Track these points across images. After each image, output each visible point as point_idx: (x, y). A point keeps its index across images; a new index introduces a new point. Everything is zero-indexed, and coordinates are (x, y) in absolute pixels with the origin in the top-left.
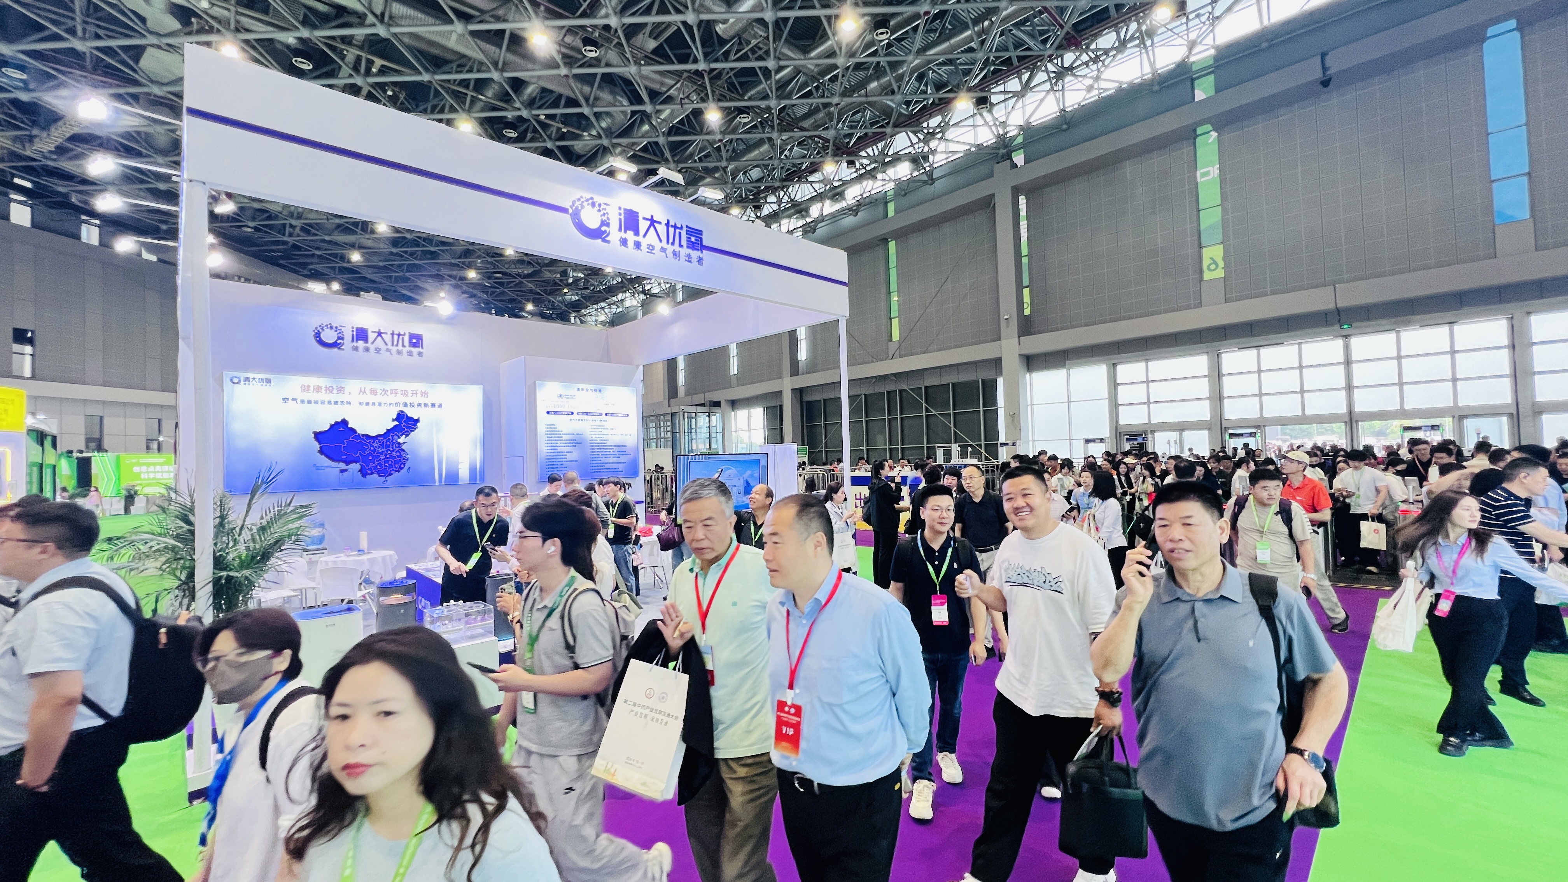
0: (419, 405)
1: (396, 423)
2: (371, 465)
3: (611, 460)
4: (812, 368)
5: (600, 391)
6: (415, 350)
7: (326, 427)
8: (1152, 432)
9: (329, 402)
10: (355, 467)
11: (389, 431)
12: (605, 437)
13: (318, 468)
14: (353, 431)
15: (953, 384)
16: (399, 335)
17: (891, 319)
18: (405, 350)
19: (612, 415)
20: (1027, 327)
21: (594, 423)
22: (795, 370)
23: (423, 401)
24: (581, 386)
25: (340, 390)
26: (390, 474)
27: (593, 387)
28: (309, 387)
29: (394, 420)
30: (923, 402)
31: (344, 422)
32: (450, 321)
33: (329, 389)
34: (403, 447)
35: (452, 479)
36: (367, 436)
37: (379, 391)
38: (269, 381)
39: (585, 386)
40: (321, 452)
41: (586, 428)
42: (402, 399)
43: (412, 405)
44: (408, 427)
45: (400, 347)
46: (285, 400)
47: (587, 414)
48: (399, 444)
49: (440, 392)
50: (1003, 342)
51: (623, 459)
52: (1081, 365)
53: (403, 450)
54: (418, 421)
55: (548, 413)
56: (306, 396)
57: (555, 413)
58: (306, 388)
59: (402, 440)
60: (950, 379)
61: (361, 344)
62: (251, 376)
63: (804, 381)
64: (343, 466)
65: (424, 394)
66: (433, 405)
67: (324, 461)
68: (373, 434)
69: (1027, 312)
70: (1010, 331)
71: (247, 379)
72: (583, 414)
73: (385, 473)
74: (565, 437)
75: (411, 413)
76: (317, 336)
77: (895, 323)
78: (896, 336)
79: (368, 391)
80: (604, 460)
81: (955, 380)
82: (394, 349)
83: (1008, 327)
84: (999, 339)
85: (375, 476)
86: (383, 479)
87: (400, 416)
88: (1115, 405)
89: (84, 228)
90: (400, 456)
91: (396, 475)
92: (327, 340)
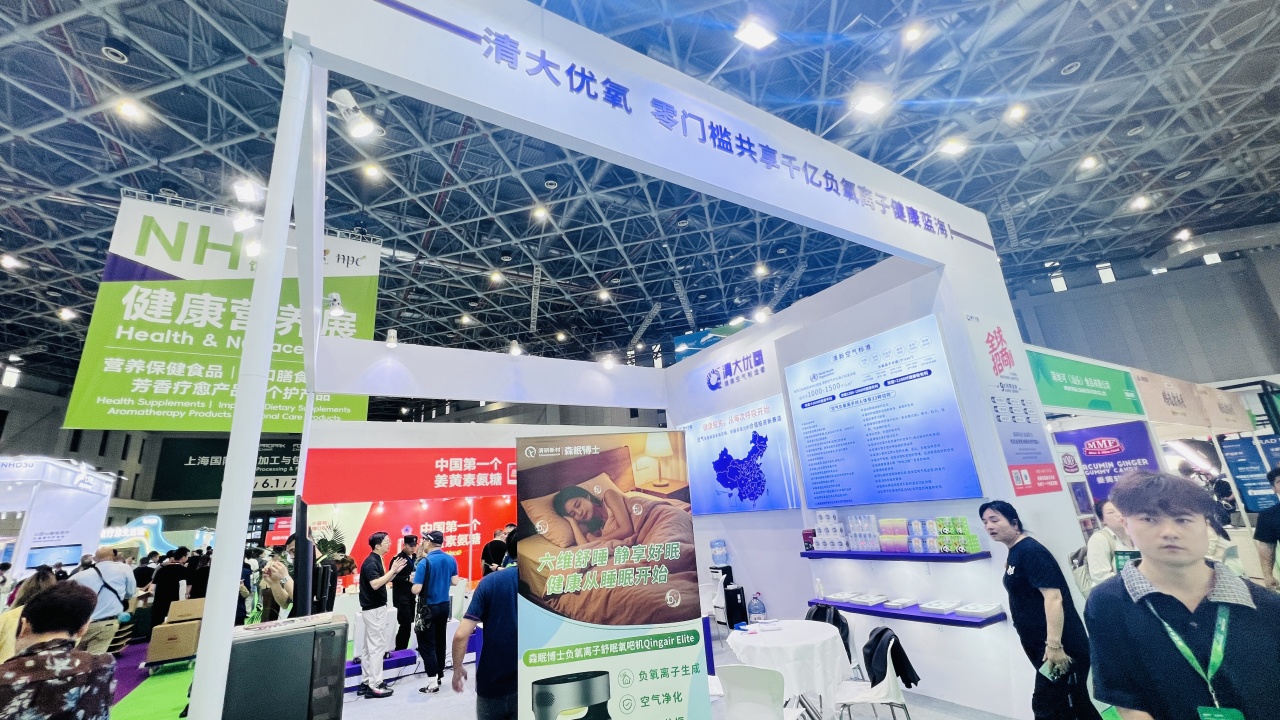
0: (765, 422)
1: (753, 445)
2: (745, 488)
5: (868, 347)
6: (759, 368)
7: (717, 458)
9: (717, 436)
10: (736, 491)
11: (751, 453)
13: (718, 494)
14: (731, 457)
16: (748, 358)
18: (753, 370)
19: (897, 381)
21: (870, 404)
24: (837, 352)
26: (757, 498)
27: (856, 345)
28: (707, 425)
29: (751, 442)
31: (726, 451)
32: (772, 326)
33: (716, 424)
36: (738, 460)
37: (740, 417)
38: (691, 427)
39: (843, 350)
40: (718, 479)
42: (752, 420)
43: (760, 424)
44: (761, 448)
45: (749, 369)
46: (699, 439)
47: (855, 392)
48: (758, 466)
53: (761, 472)
54: (766, 439)
55: (803, 406)
56: (707, 433)
57: (812, 404)
58: (706, 427)
59: (758, 462)
61: (728, 378)
64: (728, 490)
67: (720, 487)
68: (741, 459)
72: (849, 393)
73: (753, 496)
75: (762, 433)
82: (746, 373)
85: (748, 499)
86: (752, 502)
90: (760, 478)
91: (761, 498)
92: (713, 383)
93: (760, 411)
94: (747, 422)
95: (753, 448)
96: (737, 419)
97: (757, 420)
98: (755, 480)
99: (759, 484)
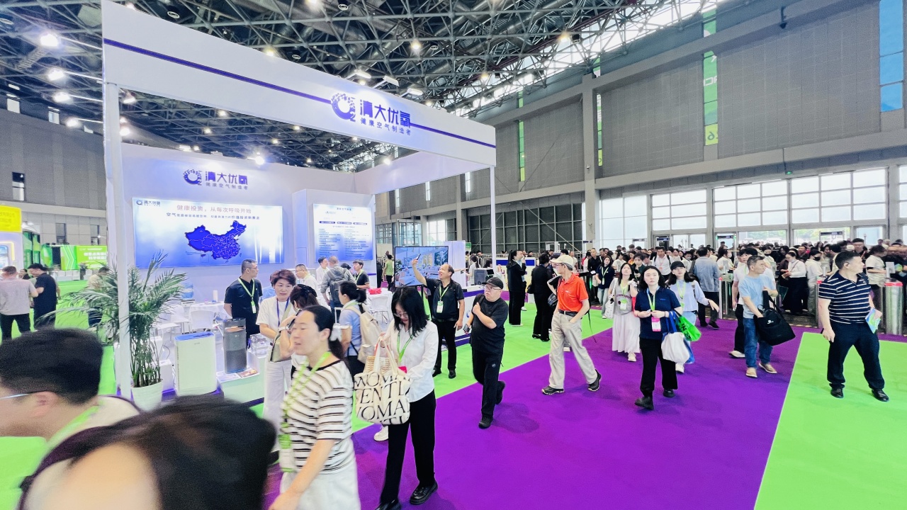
0: (246, 218)
1: (233, 228)
2: (219, 252)
3: (357, 250)
4: (474, 197)
5: (350, 210)
6: (243, 186)
7: (193, 230)
8: (672, 235)
9: (194, 216)
10: (210, 253)
11: (228, 233)
12: (354, 237)
13: (189, 254)
14: (208, 232)
15: (556, 207)
16: (233, 176)
17: (520, 168)
18: (237, 185)
19: (357, 223)
20: (600, 173)
21: (347, 228)
22: (464, 198)
23: (248, 215)
24: (339, 207)
25: (200, 208)
26: (230, 258)
27: (347, 207)
28: (182, 206)
29: (231, 226)
30: (538, 217)
31: (203, 227)
32: (262, 169)
33: (193, 208)
34: (237, 242)
35: (265, 260)
36: (216, 235)
37: (222, 209)
38: (159, 203)
39: (341, 207)
40: (190, 244)
41: (343, 231)
42: (236, 214)
43: (242, 218)
44: (240, 230)
45: (234, 184)
46: (169, 214)
48: (235, 240)
49: (257, 210)
50: (586, 182)
51: (364, 249)
52: (632, 195)
53: (237, 244)
54: (245, 227)
55: (320, 222)
56: (180, 212)
57: (325, 222)
58: (180, 208)
59: (236, 238)
60: (554, 204)
61: (211, 181)
62: (148, 200)
63: (469, 204)
64: (203, 252)
65: (249, 211)
66: (254, 218)
67: (192, 250)
68: (219, 235)
69: (600, 164)
70: (590, 175)
71: (146, 202)
73: (227, 256)
74: (330, 237)
75: (241, 222)
76: (186, 177)
77: (523, 170)
78: (523, 178)
79: (216, 209)
80: (353, 250)
81: (557, 205)
82: (231, 184)
83: (588, 173)
84: (584, 180)
85: (221, 258)
86: (226, 260)
87: (235, 224)
88: (651, 219)
89: (50, 114)
90: (236, 247)
91: (233, 258)
92: (192, 179)
93: (243, 210)
94: (230, 214)
95: (232, 230)
96: (219, 210)
97: (240, 215)
98: (230, 247)
99: (233, 251)
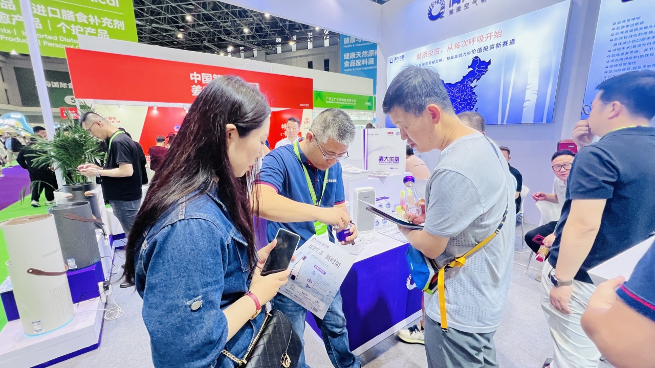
1: (471, 69)
11: (465, 78)
23: (497, 41)
25: (437, 51)
28: (420, 54)
29: (469, 67)
33: (431, 53)
34: (475, 90)
36: (450, 84)
37: (462, 44)
42: (477, 46)
44: (480, 72)
48: (472, 88)
49: (513, 28)
53: (474, 93)
54: (489, 63)
59: (472, 85)
61: (455, 6)
62: (397, 56)
65: (498, 34)
66: (505, 43)
68: (453, 82)
75: (484, 57)
79: (454, 46)
87: (475, 62)
90: (471, 99)
92: (434, 13)
93: (489, 36)
94: (470, 48)
95: (470, 72)
96: (457, 46)
97: (482, 45)
98: (465, 100)
99: (468, 104)
